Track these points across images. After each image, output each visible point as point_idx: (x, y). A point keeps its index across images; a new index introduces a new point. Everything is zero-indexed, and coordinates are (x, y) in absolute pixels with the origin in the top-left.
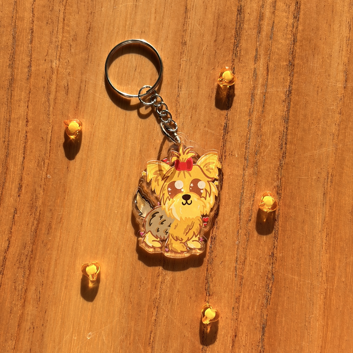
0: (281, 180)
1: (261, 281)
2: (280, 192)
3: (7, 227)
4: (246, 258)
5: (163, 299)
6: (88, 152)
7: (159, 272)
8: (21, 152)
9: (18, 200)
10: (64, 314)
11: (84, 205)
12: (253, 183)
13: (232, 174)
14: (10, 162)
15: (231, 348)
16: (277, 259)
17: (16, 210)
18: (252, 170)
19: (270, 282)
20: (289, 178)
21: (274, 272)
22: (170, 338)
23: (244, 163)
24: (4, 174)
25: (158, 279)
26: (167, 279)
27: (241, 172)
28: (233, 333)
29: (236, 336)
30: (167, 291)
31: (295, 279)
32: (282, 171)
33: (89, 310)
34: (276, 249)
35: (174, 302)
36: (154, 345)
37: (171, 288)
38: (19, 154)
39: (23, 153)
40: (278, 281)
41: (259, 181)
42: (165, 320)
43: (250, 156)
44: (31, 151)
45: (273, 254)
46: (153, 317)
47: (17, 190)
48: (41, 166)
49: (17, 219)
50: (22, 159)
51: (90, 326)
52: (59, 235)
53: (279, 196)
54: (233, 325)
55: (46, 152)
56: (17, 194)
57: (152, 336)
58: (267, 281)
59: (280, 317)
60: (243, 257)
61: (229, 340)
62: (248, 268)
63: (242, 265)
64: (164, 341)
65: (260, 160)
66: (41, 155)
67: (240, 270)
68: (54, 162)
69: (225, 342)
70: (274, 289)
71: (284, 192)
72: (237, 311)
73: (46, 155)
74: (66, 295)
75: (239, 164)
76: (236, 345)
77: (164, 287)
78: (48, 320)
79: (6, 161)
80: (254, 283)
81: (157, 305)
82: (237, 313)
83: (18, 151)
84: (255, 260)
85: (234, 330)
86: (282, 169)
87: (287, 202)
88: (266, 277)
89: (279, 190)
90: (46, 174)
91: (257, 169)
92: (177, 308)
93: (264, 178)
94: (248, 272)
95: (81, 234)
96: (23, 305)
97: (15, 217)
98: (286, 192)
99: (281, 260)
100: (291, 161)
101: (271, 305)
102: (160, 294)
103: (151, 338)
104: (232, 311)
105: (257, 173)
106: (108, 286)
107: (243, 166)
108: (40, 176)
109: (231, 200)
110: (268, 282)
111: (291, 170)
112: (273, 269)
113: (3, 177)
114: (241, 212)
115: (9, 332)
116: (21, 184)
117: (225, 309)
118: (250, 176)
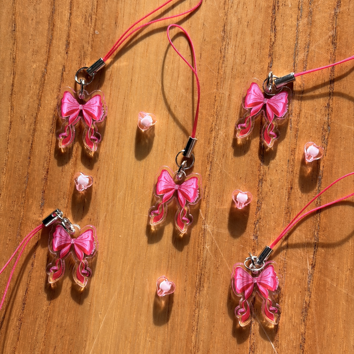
0: (336, 29)
1: (317, 133)
2: (336, 41)
3: (56, 86)
4: (301, 110)
5: (216, 154)
6: (136, 7)
7: (212, 127)
8: (67, 8)
9: (66, 58)
10: (117, 172)
11: (133, 61)
12: (307, 33)
13: (286, 24)
14: (56, 19)
15: (287, 200)
16: (333, 110)
17: (64, 67)
18: (306, 20)
19: (326, 133)
20: (344, 27)
21: (330, 123)
22: (224, 192)
23: (297, 13)
24: (51, 31)
25: (211, 135)
26: (221, 134)
27: (295, 23)
28: (288, 185)
29: (291, 188)
30: (220, 146)
31: (351, 129)
32: (337, 20)
33: (142, 167)
34: (332, 100)
35: (228, 156)
36: (209, 199)
37: (225, 143)
38: (65, 10)
39: (70, 8)
40: (334, 132)
41: (314, 31)
42: (219, 175)
43: (303, 6)
44: (77, 6)
45: (328, 105)
46: (207, 172)
47: (65, 47)
48: (89, 23)
49: (66, 77)
50: (69, 15)
51: (144, 182)
52: (109, 92)
53: (334, 46)
54: (289, 178)
55: (93, 8)
56: (65, 51)
57: (206, 191)
58: (322, 133)
59: (336, 168)
60: (298, 109)
61: (285, 192)
62: (303, 120)
63: (296, 118)
64: (219, 195)
65: (314, 10)
66: (88, 10)
67: (295, 122)
68: (102, 17)
69: (281, 195)
70: (330, 140)
71: (340, 41)
72: (292, 163)
73: (93, 10)
74: (118, 152)
75: (293, 14)
76: (292, 197)
77: (218, 142)
78: (101, 177)
79: (52, 18)
80: (309, 135)
81: (210, 160)
82: (292, 165)
83: (64, 7)
84: (311, 112)
85: (289, 182)
86: (337, 18)
87: (343, 51)
88: (322, 128)
89: (334, 40)
90: (94, 30)
91: (312, 18)
92: (231, 162)
93: (318, 27)
94: (303, 124)
95: (131, 91)
96: (75, 164)
97: (63, 75)
98: (341, 41)
99: (337, 111)
100: (346, 10)
101: (327, 157)
102: (214, 150)
103: (206, 193)
104: (287, 164)
105: (311, 23)
106: (161, 142)
107: (297, 16)
108: (88, 33)
109: (285, 52)
110: (324, 133)
111: (346, 19)
112: (329, 120)
113: (50, 34)
114: (296, 64)
115: (61, 191)
116: (68, 41)
117: (280, 161)
118: (304, 27)
